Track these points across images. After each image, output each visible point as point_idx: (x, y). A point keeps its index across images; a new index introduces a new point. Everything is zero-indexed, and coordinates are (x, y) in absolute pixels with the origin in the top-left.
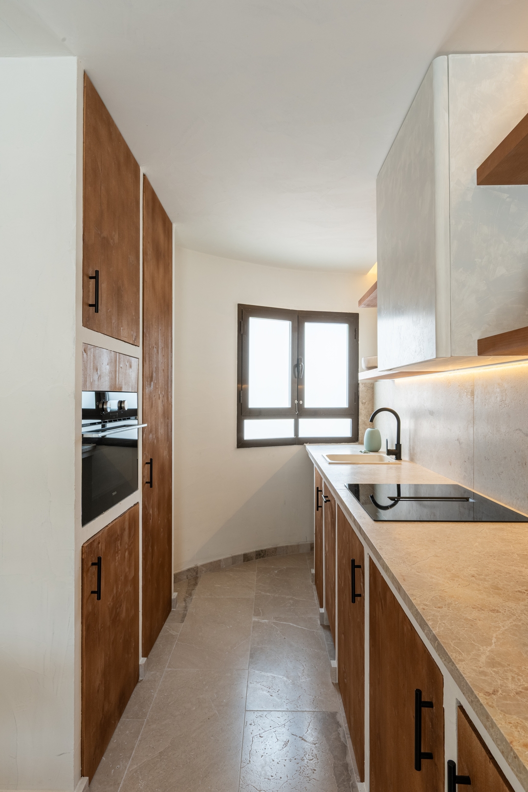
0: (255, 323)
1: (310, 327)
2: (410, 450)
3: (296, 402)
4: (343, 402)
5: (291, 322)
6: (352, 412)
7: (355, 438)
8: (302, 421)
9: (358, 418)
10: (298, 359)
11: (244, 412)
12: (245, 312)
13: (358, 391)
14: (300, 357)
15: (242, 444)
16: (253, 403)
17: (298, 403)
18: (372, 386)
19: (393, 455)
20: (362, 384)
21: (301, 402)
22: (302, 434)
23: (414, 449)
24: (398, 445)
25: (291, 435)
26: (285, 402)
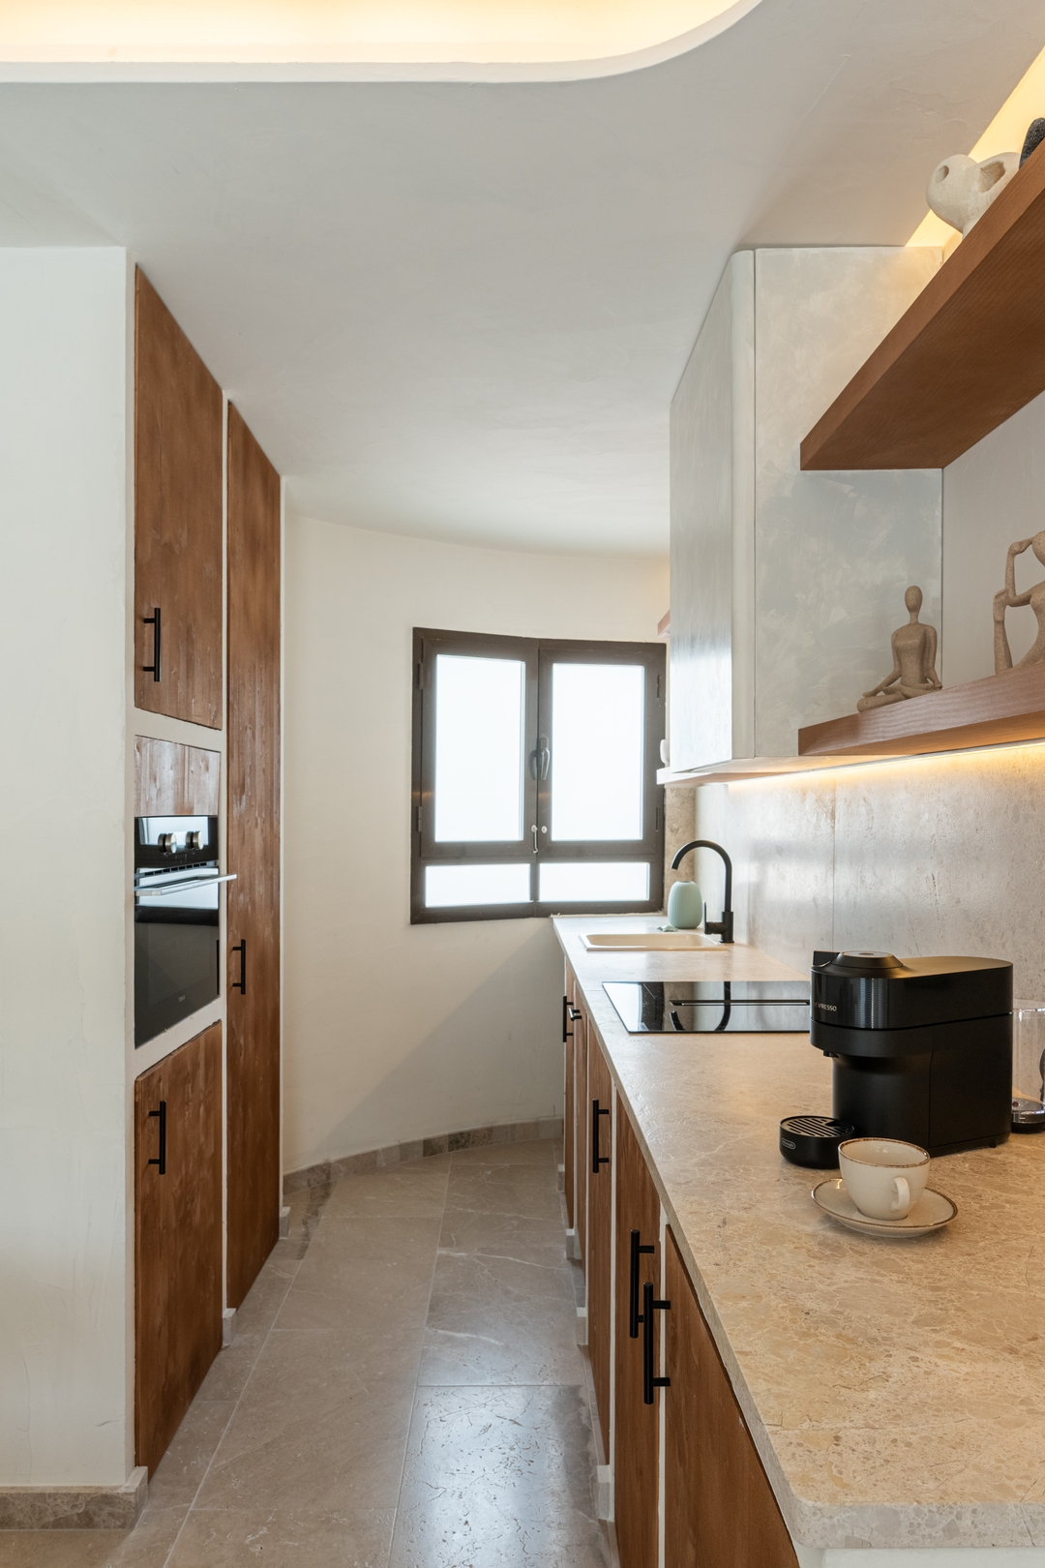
0: (448, 667)
1: (564, 675)
2: (749, 923)
3: (534, 828)
4: (631, 828)
5: (523, 664)
6: (651, 848)
7: (655, 904)
8: (545, 868)
9: (663, 862)
10: (538, 741)
11: (424, 850)
12: (428, 645)
13: (663, 806)
14: (542, 735)
15: (420, 915)
16: (446, 830)
17: (539, 832)
18: (691, 796)
19: (716, 932)
20: (672, 790)
21: (544, 829)
22: (545, 897)
23: (754, 920)
24: (728, 915)
25: (523, 897)
26: (511, 829)
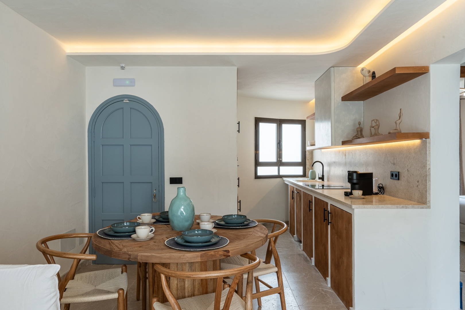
0: (262, 125)
1: (284, 126)
2: (327, 177)
3: (279, 159)
4: (299, 159)
5: (276, 124)
6: (303, 164)
7: (304, 175)
8: (281, 168)
9: (306, 167)
10: (279, 140)
11: (257, 163)
12: (258, 121)
13: (306, 154)
14: (280, 139)
15: (257, 177)
16: (261, 160)
17: (280, 160)
18: (312, 152)
19: (321, 179)
20: (308, 151)
21: (281, 159)
22: (281, 174)
23: (329, 176)
24: (323, 176)
25: (277, 174)
26: (274, 159)
